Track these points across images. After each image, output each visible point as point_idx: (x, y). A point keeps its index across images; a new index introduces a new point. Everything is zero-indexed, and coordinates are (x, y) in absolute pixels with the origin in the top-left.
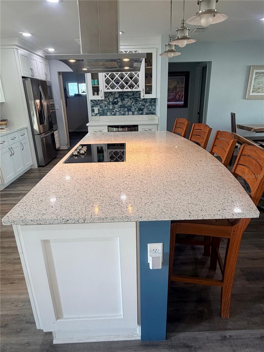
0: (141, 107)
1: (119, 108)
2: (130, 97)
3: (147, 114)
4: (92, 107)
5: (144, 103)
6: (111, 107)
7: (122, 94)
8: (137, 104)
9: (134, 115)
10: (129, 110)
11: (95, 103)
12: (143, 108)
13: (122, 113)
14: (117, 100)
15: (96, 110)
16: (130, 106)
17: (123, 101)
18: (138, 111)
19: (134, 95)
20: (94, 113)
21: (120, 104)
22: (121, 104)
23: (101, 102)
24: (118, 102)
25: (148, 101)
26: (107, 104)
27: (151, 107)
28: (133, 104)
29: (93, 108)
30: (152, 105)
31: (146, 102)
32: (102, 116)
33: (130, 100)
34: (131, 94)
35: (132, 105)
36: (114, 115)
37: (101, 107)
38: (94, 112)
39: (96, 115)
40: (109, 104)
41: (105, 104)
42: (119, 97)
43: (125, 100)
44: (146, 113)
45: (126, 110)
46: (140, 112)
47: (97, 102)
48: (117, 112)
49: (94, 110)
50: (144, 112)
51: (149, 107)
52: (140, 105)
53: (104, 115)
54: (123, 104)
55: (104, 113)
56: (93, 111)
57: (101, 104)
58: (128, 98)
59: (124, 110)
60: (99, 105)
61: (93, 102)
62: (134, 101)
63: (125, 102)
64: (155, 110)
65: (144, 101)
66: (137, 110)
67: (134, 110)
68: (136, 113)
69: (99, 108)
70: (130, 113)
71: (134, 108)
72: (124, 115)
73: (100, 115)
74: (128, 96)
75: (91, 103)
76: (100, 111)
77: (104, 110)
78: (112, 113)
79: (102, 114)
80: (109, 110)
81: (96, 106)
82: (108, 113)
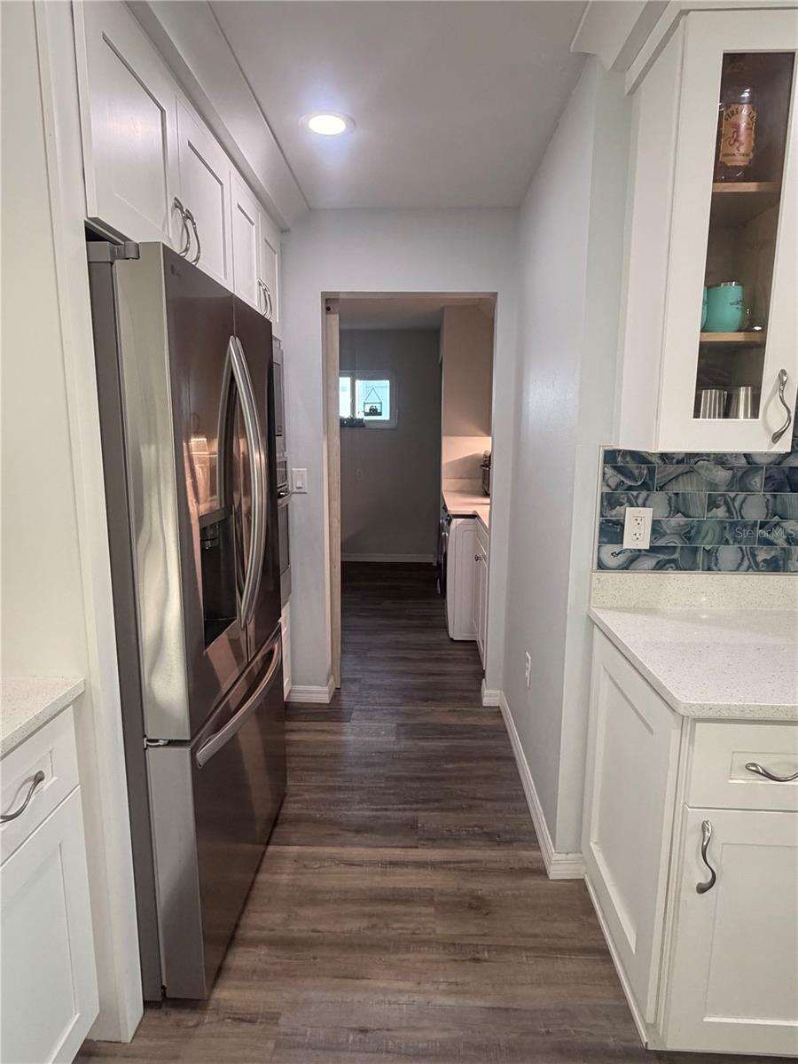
4: (610, 501)
6: (754, 510)
11: (632, 477)
15: (638, 526)
20: (616, 548)
23: (682, 468)
26: (730, 485)
29: (613, 514)
32: (679, 568)
36: (775, 566)
37: (678, 506)
38: (619, 539)
39: (631, 561)
40: (744, 488)
41: (713, 486)
47: (652, 471)
49: (621, 523)
53: (692, 567)
55: (695, 550)
56: (611, 531)
57: (682, 487)
60: (661, 488)
61: (618, 469)
69: (663, 512)
73: (660, 567)
75: (604, 474)
76: (664, 534)
77: (698, 532)
78: (754, 556)
79: (674, 561)
80: (733, 528)
81: (640, 501)
82: (728, 553)
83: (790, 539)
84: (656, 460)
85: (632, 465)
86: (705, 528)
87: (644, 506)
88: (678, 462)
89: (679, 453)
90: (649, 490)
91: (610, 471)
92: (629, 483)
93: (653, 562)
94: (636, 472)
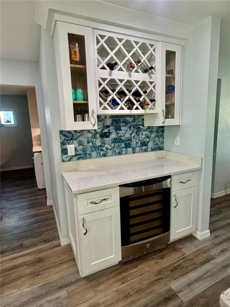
0: (145, 140)
1: (112, 143)
2: (129, 125)
3: (152, 150)
4: (63, 144)
5: (149, 134)
6: (98, 143)
7: (117, 119)
8: (139, 135)
9: (134, 153)
10: (128, 146)
11: (68, 137)
12: (148, 142)
13: (117, 152)
14: (109, 130)
15: (71, 148)
16: (129, 140)
17: (118, 132)
18: (140, 146)
19: (134, 120)
20: (66, 156)
21: (113, 136)
22: (116, 136)
23: (80, 134)
24: (110, 133)
25: (154, 130)
26: (92, 137)
27: (158, 139)
28: (133, 135)
29: (64, 147)
30: (159, 137)
31: (151, 132)
32: (83, 159)
33: (129, 129)
34: (130, 119)
35: (133, 138)
36: (105, 155)
37: (80, 144)
38: (66, 153)
39: (71, 159)
40: (95, 138)
41: (88, 138)
42: (112, 124)
43: (121, 130)
44: (152, 148)
45: (123, 145)
46: (144, 148)
47: (73, 135)
48: (109, 151)
49: (66, 149)
50: (149, 147)
51: (155, 139)
52: (143, 136)
53: (86, 158)
54: (119, 136)
55: (86, 154)
56: (64, 151)
57: (81, 139)
58: (126, 126)
59: (120, 145)
60: (76, 139)
61: (64, 135)
62: (135, 131)
63: (121, 133)
64: (162, 143)
65: (149, 130)
66: (139, 144)
67: (135, 146)
68: (137, 149)
69: (77, 145)
70: (130, 150)
71: (135, 143)
72: (120, 153)
73: (78, 159)
74: (126, 123)
75: (60, 137)
76: (78, 151)
77: (86, 149)
78: (100, 154)
79: (81, 157)
80: (95, 148)
81: (71, 143)
82: (94, 154)
83: (107, 149)
84: (73, 132)
85: (68, 134)
86: (88, 148)
87: (72, 144)
88: (79, 133)
89: (79, 130)
90: (73, 140)
91: (62, 136)
92: (67, 139)
93: (77, 158)
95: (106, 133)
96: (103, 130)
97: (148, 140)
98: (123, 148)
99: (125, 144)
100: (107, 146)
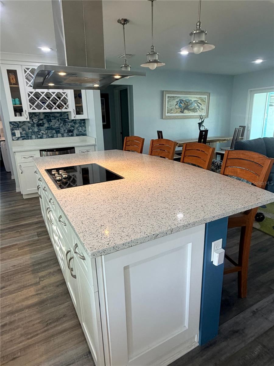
0: (71, 129)
1: (46, 130)
2: (57, 119)
3: (77, 135)
4: (12, 130)
5: (74, 124)
6: (36, 130)
7: (48, 114)
8: (66, 125)
9: (63, 137)
10: (58, 132)
11: (15, 126)
12: (73, 130)
13: (50, 136)
14: (43, 122)
15: (18, 133)
16: (59, 128)
17: (50, 123)
18: (67, 132)
19: (61, 116)
20: (15, 137)
21: (46, 125)
22: (48, 126)
23: (23, 124)
24: (44, 124)
25: (77, 122)
26: (31, 126)
27: (81, 128)
28: (61, 125)
29: (13, 132)
30: (82, 127)
31: (75, 123)
33: (57, 121)
34: (58, 115)
35: (61, 127)
36: (41, 138)
37: (24, 130)
38: (15, 135)
39: (18, 139)
40: (33, 126)
41: (29, 126)
42: (45, 118)
43: (52, 122)
44: (76, 134)
45: (54, 132)
46: (70, 134)
47: (18, 125)
48: (44, 135)
49: (15, 133)
50: (75, 133)
51: (79, 128)
52: (69, 126)
53: (28, 139)
54: (50, 125)
55: (28, 136)
56: (13, 134)
57: (24, 127)
58: (55, 119)
59: (52, 132)
60: (20, 127)
61: (13, 125)
62: (62, 122)
63: (52, 124)
64: (85, 131)
65: (73, 122)
66: (66, 131)
67: (63, 132)
68: (65, 135)
69: (21, 131)
70: (59, 135)
71: (63, 130)
72: (52, 137)
73: (23, 139)
74: (55, 117)
75: (10, 126)
76: (23, 134)
77: (28, 133)
78: (38, 137)
79: (25, 138)
80: (34, 133)
81: (17, 129)
82: (34, 137)
83: (42, 134)
84: (18, 123)
85: (15, 124)
86: (29, 133)
87: (18, 130)
88: (22, 123)
89: (21, 121)
90: (18, 127)
91: (11, 125)
92: (15, 127)
93: (22, 139)
94: (16, 125)
95: (40, 123)
96: (38, 121)
97: (73, 128)
98: (54, 133)
99: (55, 131)
100: (42, 132)
